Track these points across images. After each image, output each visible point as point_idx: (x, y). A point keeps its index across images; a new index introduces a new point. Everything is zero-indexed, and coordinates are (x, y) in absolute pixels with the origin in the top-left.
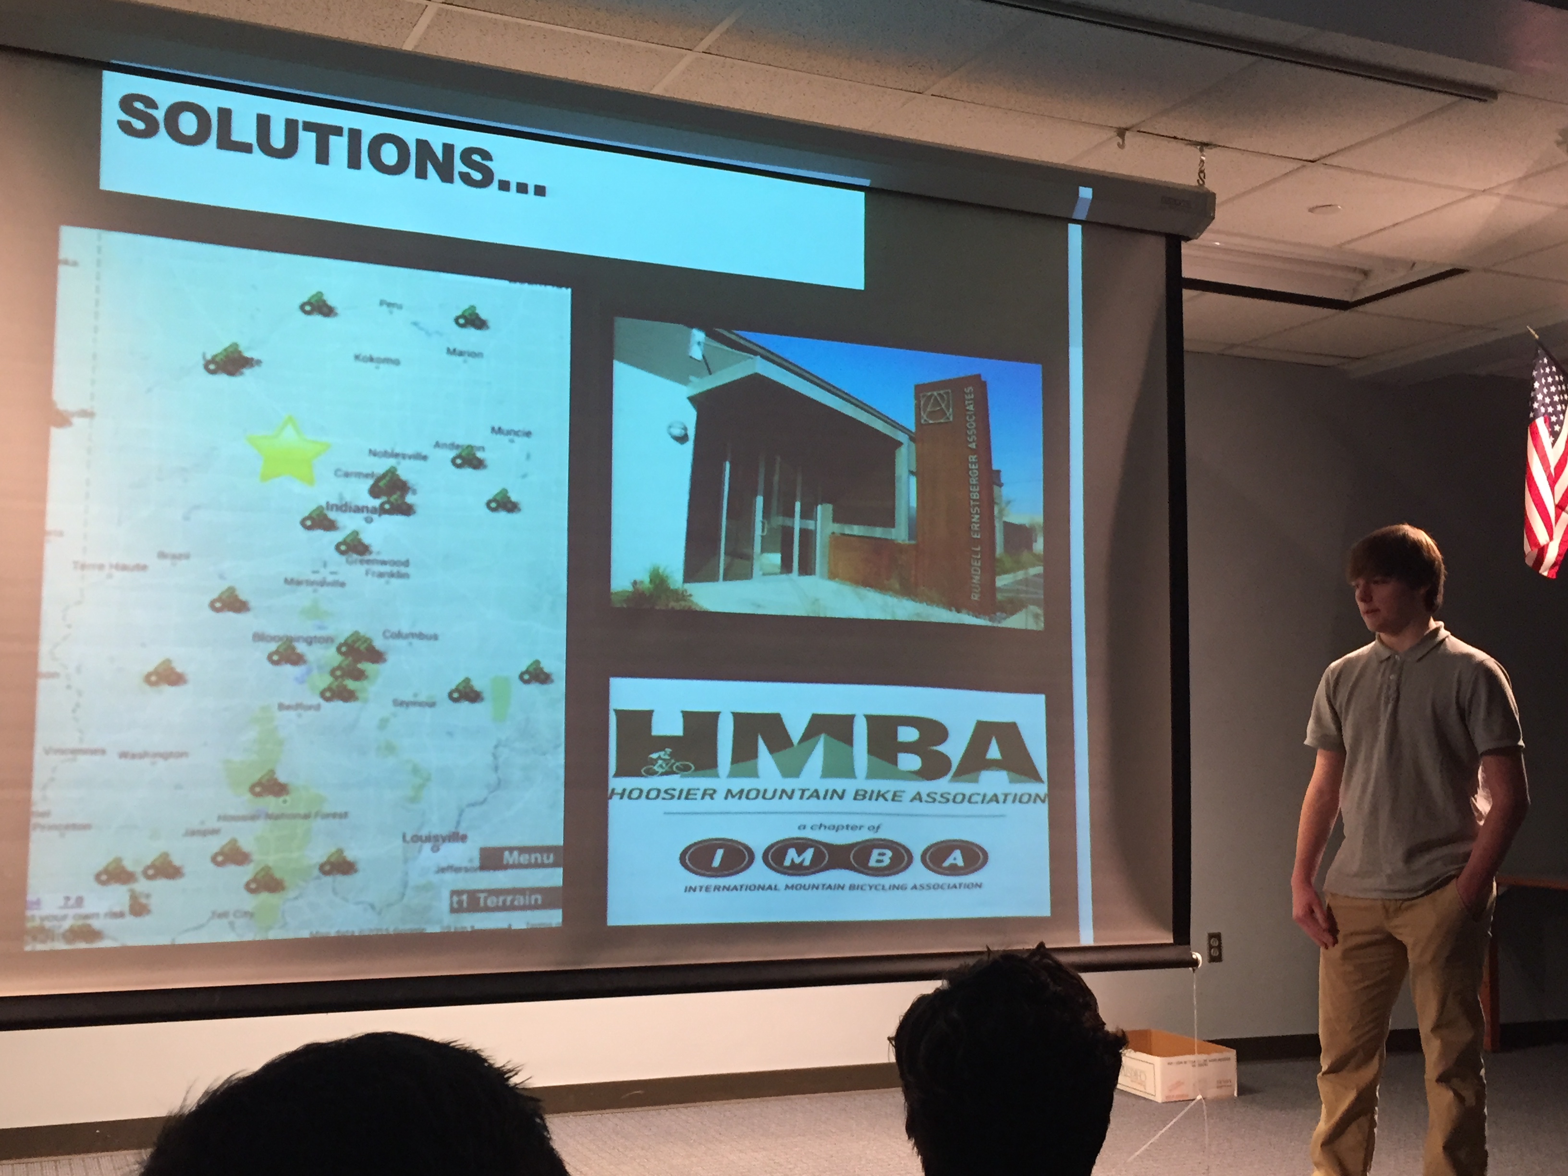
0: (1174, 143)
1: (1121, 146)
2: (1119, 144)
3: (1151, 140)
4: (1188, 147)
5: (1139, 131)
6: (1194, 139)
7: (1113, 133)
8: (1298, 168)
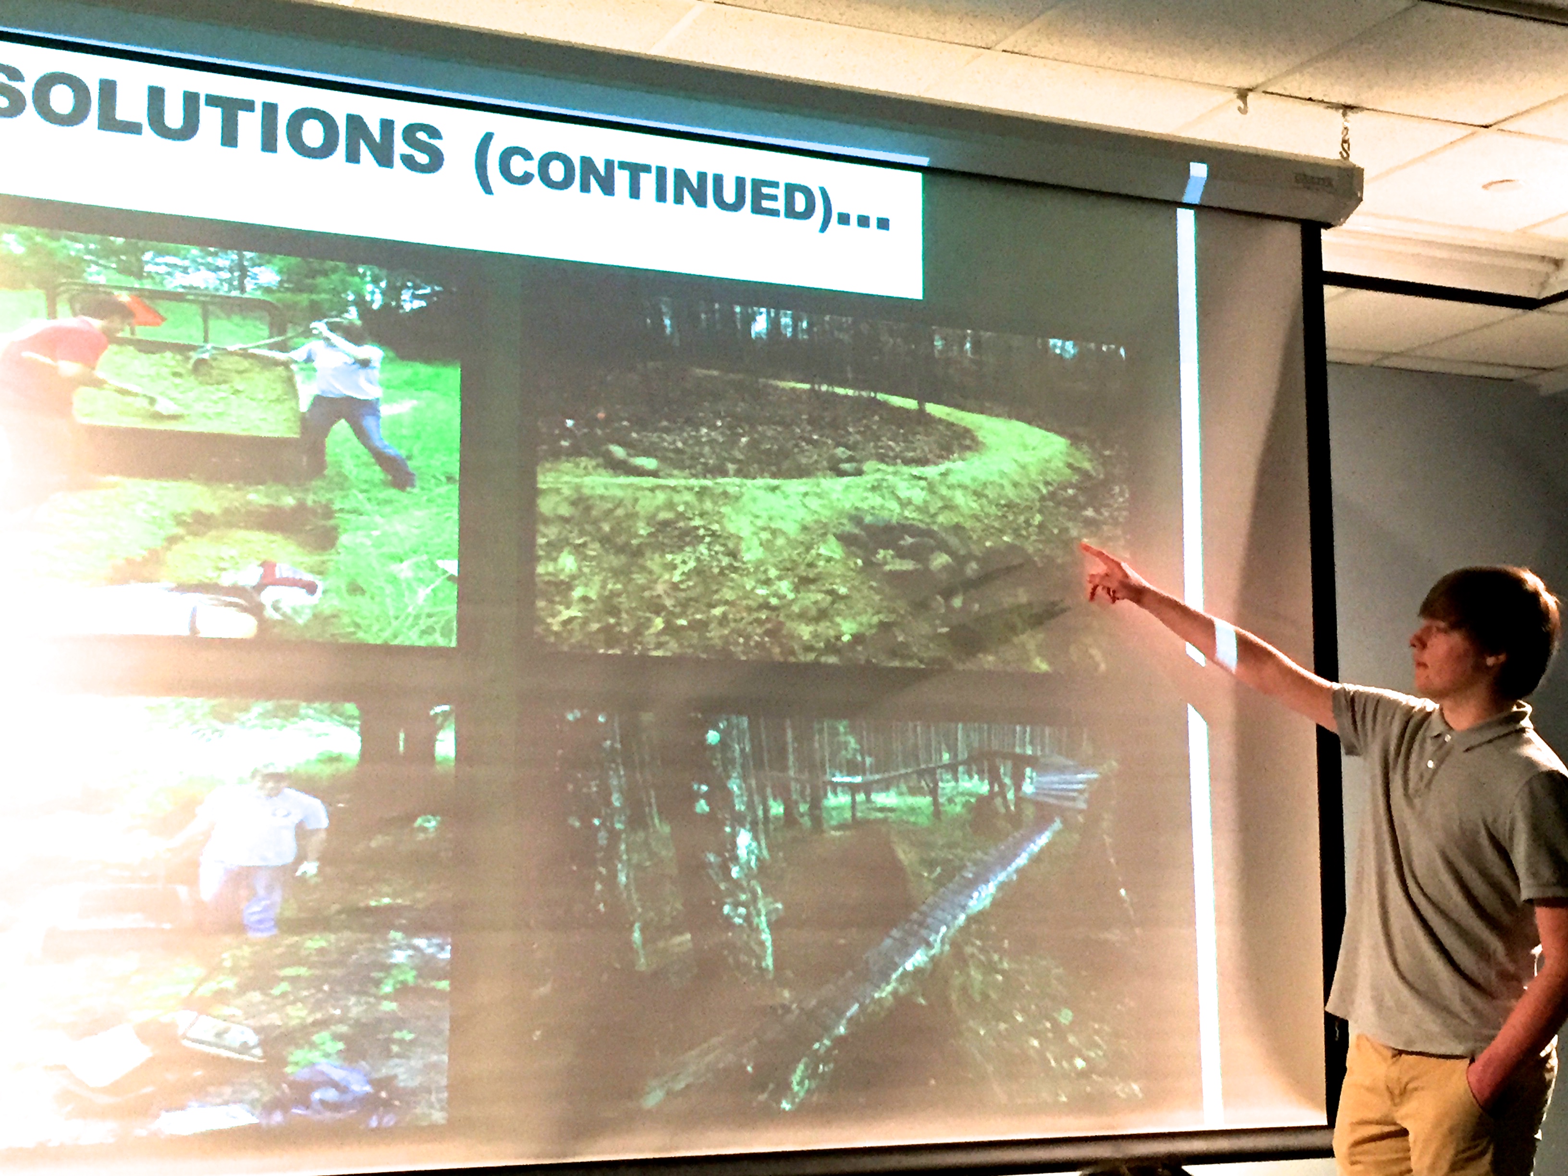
0: (1310, 106)
1: (1243, 111)
2: (1239, 109)
3: (1281, 103)
4: (1329, 110)
5: (1266, 92)
6: (1334, 100)
7: (1233, 95)
8: (1467, 136)
